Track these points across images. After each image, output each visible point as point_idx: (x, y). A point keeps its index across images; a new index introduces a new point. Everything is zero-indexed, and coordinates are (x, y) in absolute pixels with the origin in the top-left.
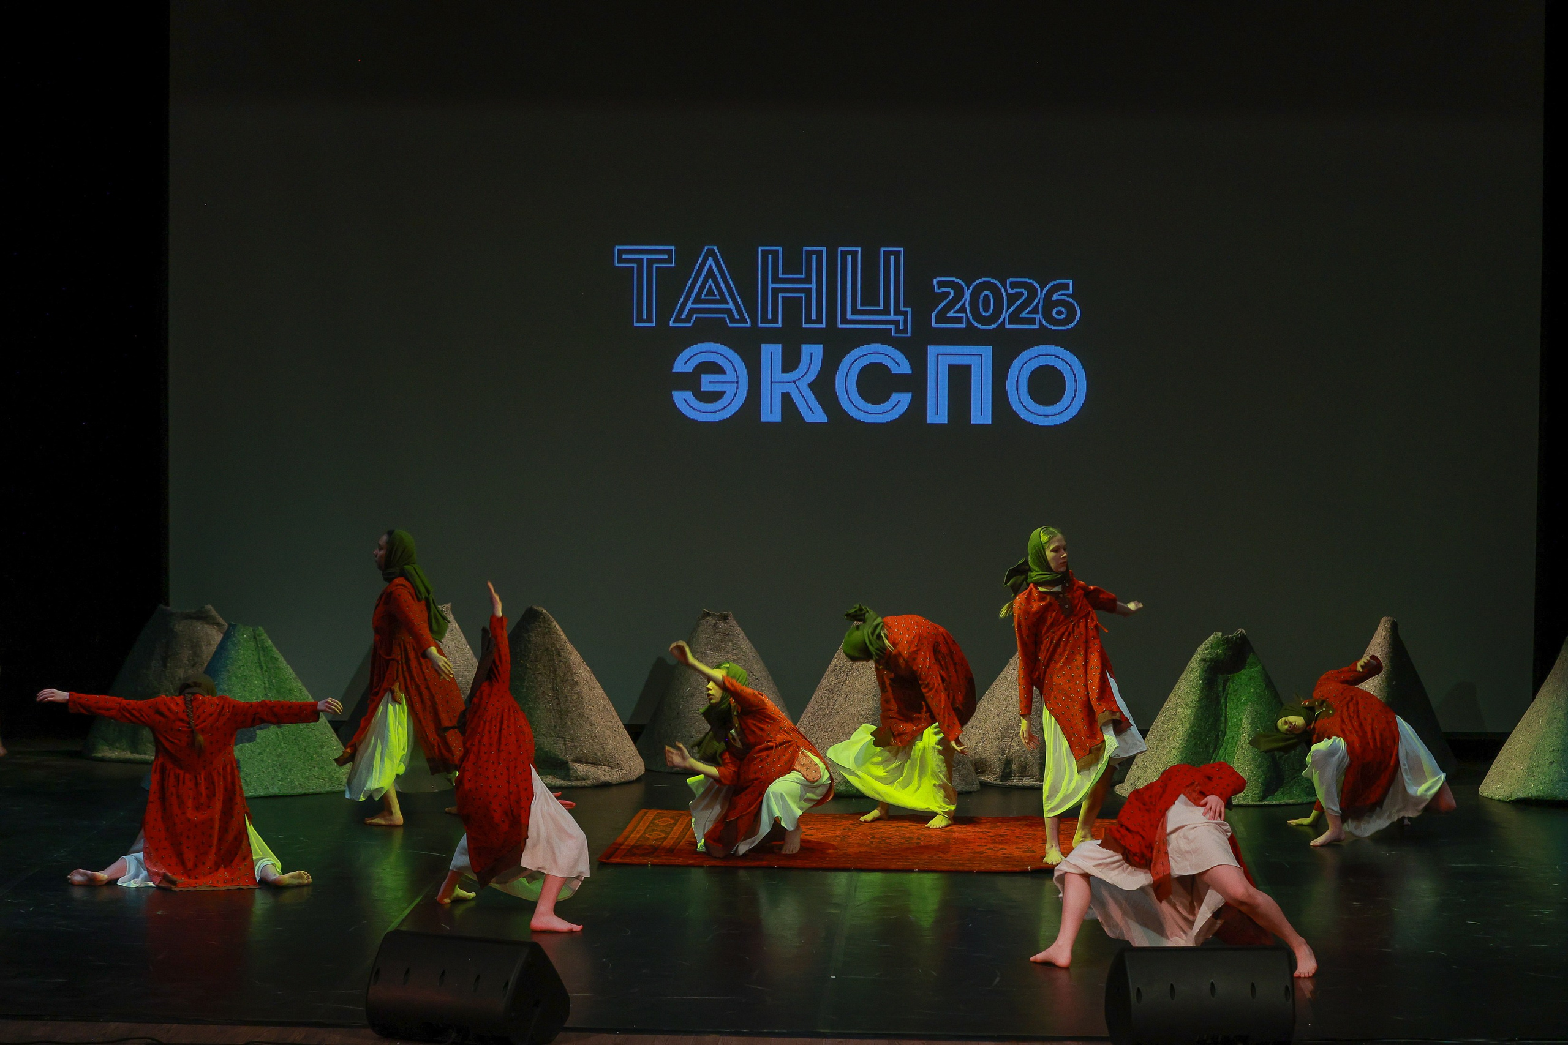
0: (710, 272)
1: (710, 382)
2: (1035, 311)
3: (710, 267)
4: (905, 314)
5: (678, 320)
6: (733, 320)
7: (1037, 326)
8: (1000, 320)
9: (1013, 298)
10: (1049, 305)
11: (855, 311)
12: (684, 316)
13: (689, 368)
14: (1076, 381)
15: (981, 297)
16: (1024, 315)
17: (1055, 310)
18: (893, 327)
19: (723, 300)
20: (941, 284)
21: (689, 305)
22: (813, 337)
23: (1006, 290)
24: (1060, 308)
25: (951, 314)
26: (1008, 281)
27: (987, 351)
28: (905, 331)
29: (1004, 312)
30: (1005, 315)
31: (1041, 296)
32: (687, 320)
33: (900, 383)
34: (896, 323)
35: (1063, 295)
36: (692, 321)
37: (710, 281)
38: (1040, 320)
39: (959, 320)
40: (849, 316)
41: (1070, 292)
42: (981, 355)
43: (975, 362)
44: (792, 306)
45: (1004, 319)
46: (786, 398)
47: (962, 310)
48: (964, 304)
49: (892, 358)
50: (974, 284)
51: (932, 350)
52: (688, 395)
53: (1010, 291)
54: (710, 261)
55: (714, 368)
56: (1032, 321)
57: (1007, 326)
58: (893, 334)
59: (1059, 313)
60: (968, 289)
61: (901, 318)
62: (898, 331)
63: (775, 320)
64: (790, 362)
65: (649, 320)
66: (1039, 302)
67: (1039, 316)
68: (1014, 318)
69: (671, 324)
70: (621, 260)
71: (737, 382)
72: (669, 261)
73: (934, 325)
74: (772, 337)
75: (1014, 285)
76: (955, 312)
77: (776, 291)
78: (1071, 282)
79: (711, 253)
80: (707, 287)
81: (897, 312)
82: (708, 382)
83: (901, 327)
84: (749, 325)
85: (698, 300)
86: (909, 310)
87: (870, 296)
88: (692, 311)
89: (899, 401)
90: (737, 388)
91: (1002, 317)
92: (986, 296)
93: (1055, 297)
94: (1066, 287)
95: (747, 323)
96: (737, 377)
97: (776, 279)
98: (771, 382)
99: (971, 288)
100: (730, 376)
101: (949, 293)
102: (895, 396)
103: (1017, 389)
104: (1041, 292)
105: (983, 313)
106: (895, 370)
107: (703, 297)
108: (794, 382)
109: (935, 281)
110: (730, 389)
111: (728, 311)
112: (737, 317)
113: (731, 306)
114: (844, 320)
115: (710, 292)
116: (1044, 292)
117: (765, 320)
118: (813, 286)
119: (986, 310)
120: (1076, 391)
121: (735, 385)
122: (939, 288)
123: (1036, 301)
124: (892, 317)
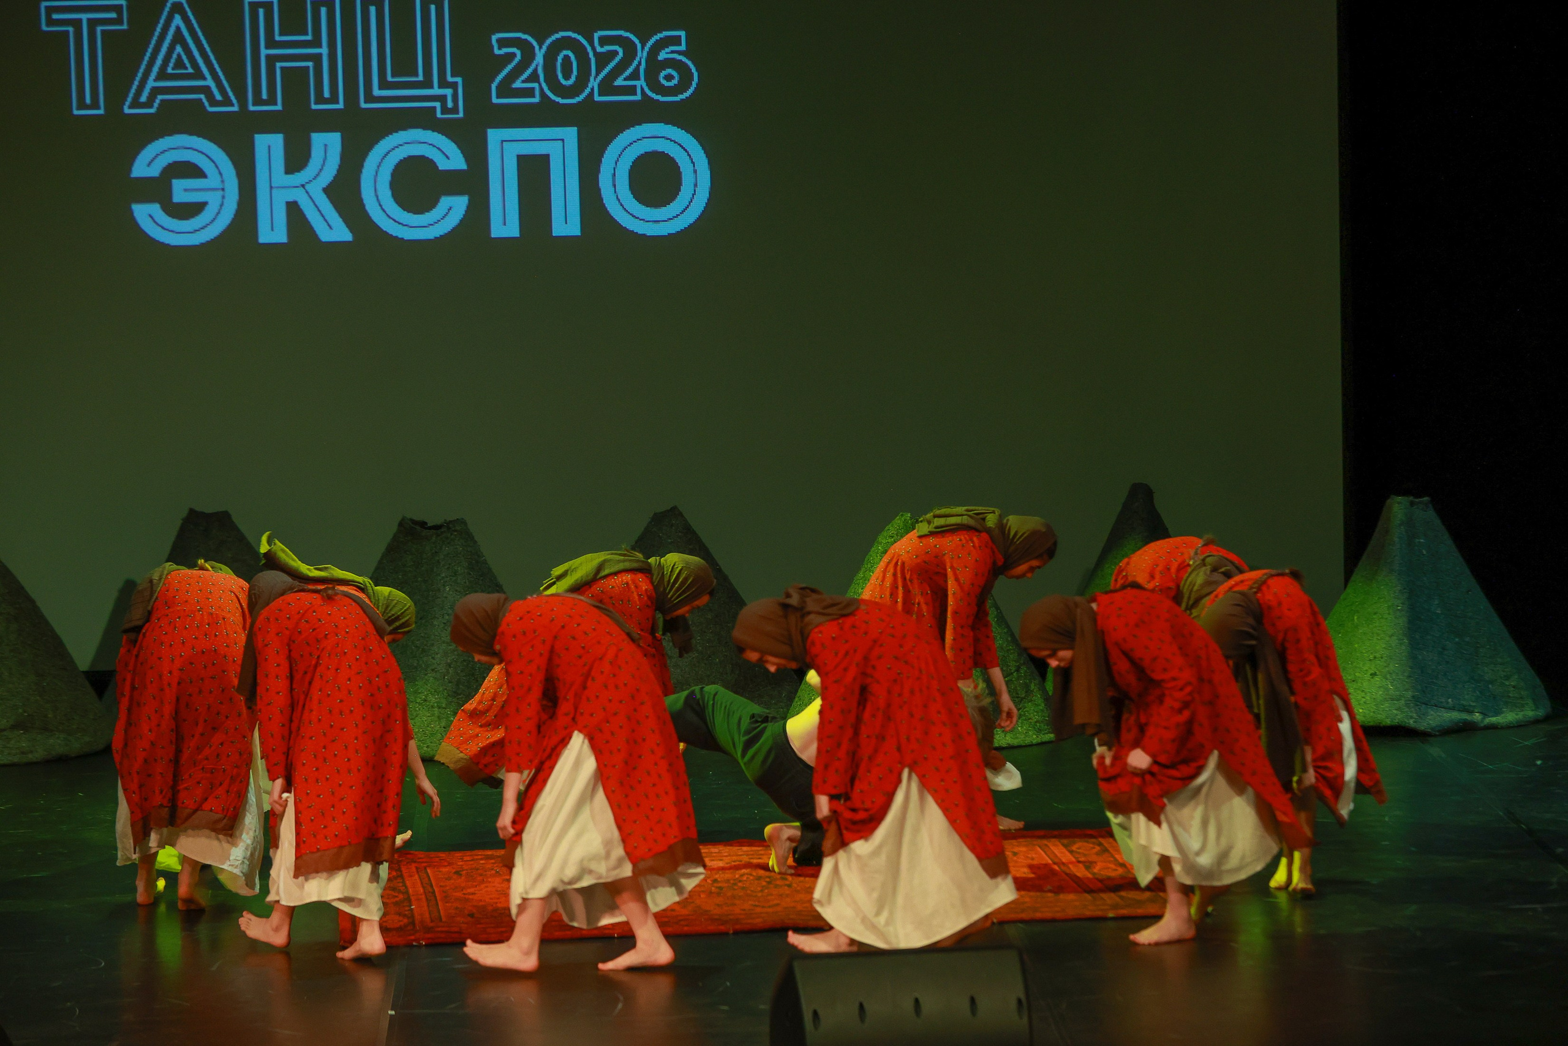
0: (179, 38)
1: (186, 190)
2: (635, 76)
3: (178, 28)
4: (454, 85)
5: (135, 104)
6: (213, 102)
7: (638, 97)
8: (587, 91)
9: (603, 59)
10: (654, 66)
11: (384, 84)
12: (143, 98)
13: (154, 171)
14: (695, 171)
15: (560, 59)
16: (620, 82)
17: (663, 74)
18: (438, 105)
19: (199, 75)
20: (502, 43)
21: (151, 83)
22: (326, 122)
23: (594, 49)
24: (669, 71)
25: (518, 84)
26: (596, 35)
27: (570, 134)
28: (455, 110)
29: (592, 79)
30: (594, 83)
31: (642, 55)
32: (149, 104)
33: (452, 183)
34: (442, 99)
35: (673, 52)
36: (156, 105)
37: (179, 49)
38: (642, 89)
39: (530, 93)
40: (377, 92)
41: (683, 47)
42: (563, 140)
43: (553, 150)
44: (296, 81)
45: (592, 89)
46: (293, 209)
47: (534, 77)
48: (536, 70)
49: (439, 149)
50: (549, 41)
51: (494, 136)
52: (155, 209)
53: (599, 49)
54: (178, 20)
55: (191, 171)
56: (632, 90)
57: (597, 98)
58: (439, 115)
59: (669, 78)
60: (541, 48)
61: (448, 92)
62: (445, 110)
63: (272, 100)
64: (296, 160)
65: (95, 105)
66: (640, 63)
67: (641, 83)
68: (607, 87)
69: (127, 110)
70: (51, 22)
71: (223, 189)
72: (119, 21)
73: (495, 100)
74: (268, 124)
75: (604, 41)
76: (523, 82)
77: (271, 60)
78: (683, 34)
79: (177, 8)
80: (175, 56)
81: (443, 84)
82: (182, 191)
83: (450, 105)
84: (236, 108)
85: (162, 75)
86: (459, 80)
87: (404, 63)
88: (155, 91)
89: (450, 208)
90: (223, 197)
91: (590, 85)
92: (567, 58)
93: (663, 55)
94: (676, 41)
95: (232, 105)
96: (223, 181)
97: (271, 43)
98: (271, 188)
99: (544, 47)
100: (213, 180)
101: (514, 55)
102: (445, 202)
103: (615, 186)
104: (643, 48)
105: (563, 82)
106: (443, 165)
107: (170, 70)
108: (303, 186)
109: (494, 38)
110: (213, 199)
111: (206, 90)
112: (219, 97)
113: (210, 82)
114: (370, 98)
115: (179, 64)
116: (647, 49)
117: (258, 101)
118: (324, 51)
119: (567, 77)
120: (696, 185)
121: (221, 193)
122: (500, 48)
123: (636, 62)
124: (436, 91)
